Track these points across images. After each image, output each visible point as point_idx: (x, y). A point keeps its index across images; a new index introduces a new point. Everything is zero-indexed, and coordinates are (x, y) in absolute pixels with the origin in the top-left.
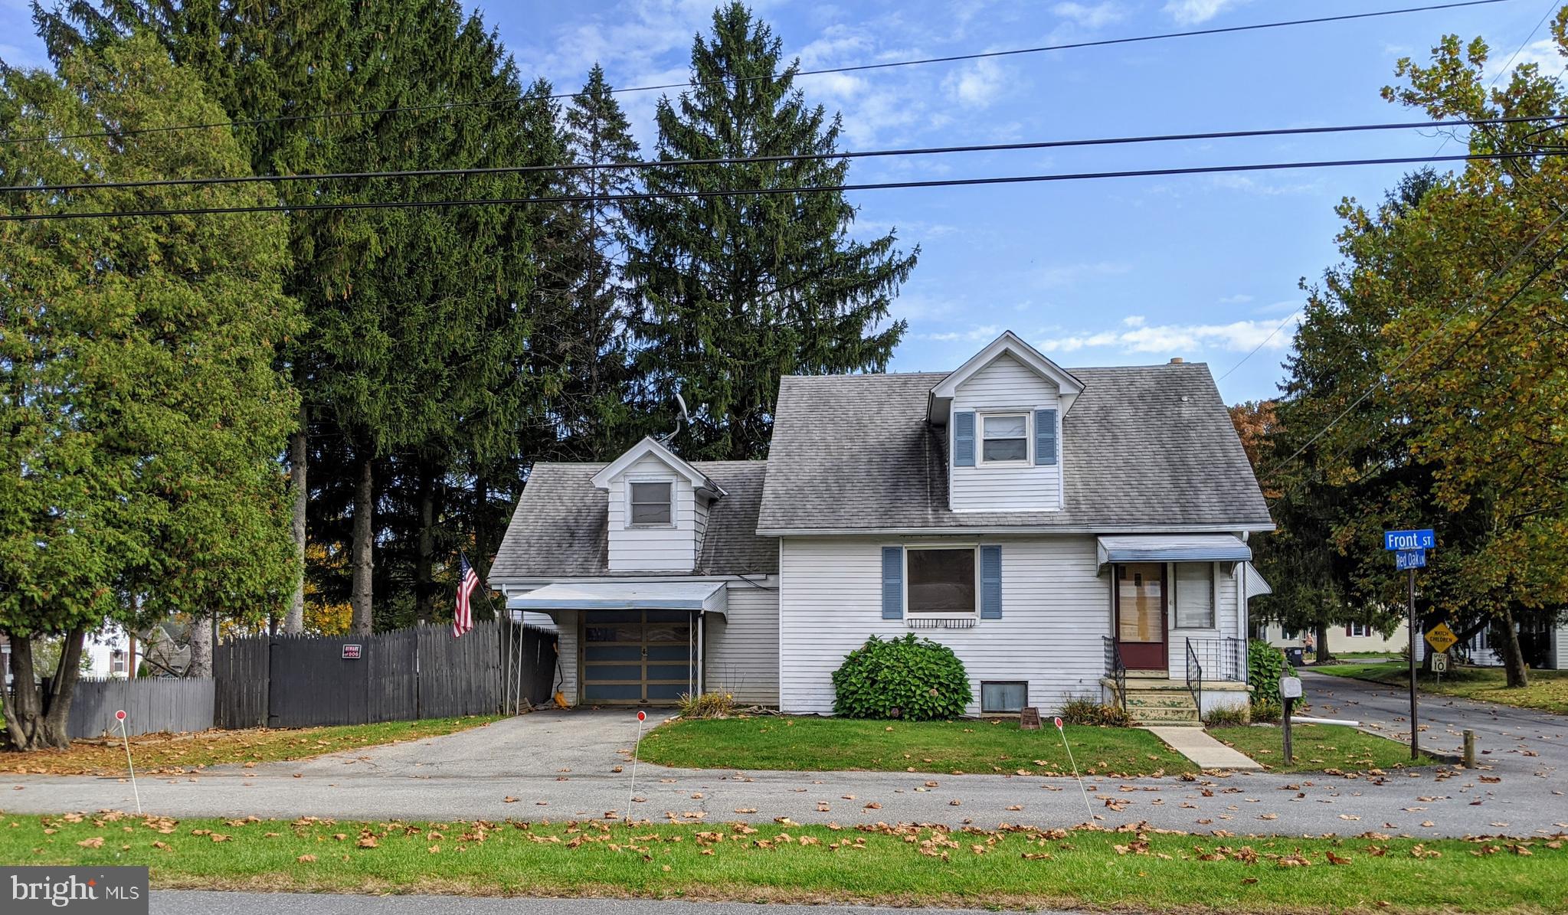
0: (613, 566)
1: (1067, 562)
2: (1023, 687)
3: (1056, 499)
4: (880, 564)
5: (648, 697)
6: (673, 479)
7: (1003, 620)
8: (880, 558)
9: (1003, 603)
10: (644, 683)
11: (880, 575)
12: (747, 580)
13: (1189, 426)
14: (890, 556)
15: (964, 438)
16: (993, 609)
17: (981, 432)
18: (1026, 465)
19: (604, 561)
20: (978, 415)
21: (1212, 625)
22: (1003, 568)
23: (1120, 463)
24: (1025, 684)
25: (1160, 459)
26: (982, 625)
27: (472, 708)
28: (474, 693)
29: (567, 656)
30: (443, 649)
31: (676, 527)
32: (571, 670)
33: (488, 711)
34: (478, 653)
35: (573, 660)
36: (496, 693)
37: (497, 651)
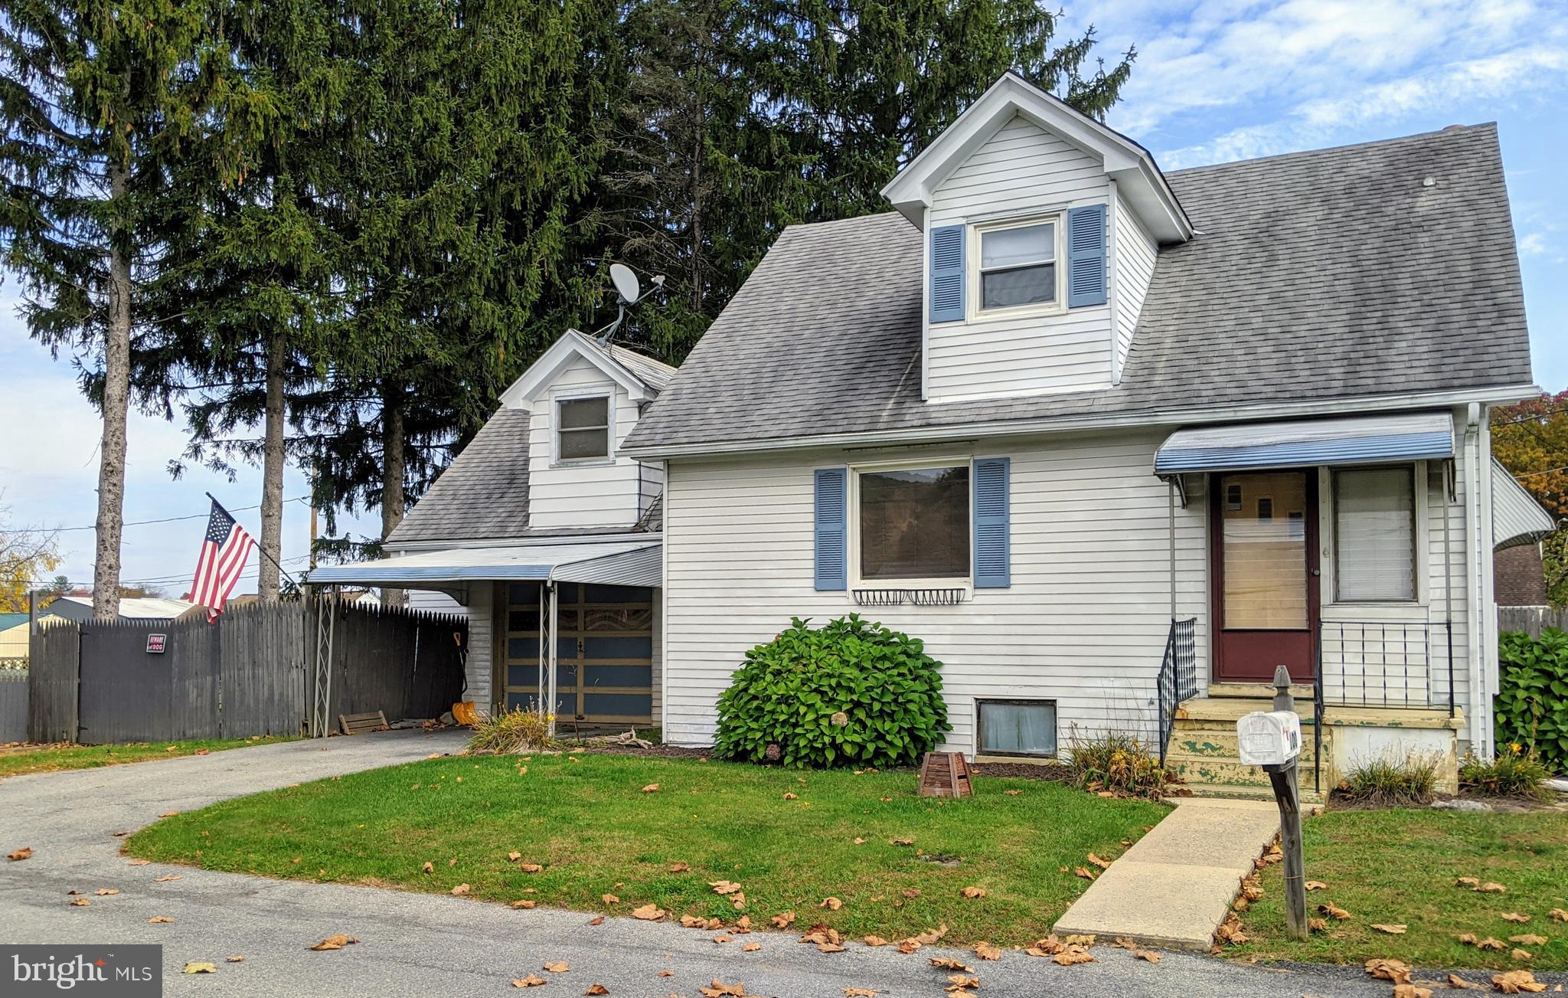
0: (536, 522)
1: (1126, 482)
2: (1050, 710)
3: (1107, 367)
4: (811, 499)
5: (587, 713)
6: (609, 393)
7: (1013, 590)
8: (811, 489)
9: (1013, 559)
10: (580, 690)
11: (811, 517)
13: (1424, 224)
14: (828, 485)
15: (945, 273)
16: (997, 575)
17: (975, 259)
18: (1054, 311)
19: (525, 517)
20: (970, 229)
21: (1415, 597)
22: (1013, 499)
23: (1262, 299)
24: (1051, 704)
25: (1343, 288)
26: (977, 600)
27: (274, 724)
28: (276, 702)
29: (479, 651)
30: (246, 640)
31: (614, 463)
32: (484, 672)
33: (291, 730)
34: (281, 647)
35: (485, 657)
36: (299, 704)
37: (301, 644)
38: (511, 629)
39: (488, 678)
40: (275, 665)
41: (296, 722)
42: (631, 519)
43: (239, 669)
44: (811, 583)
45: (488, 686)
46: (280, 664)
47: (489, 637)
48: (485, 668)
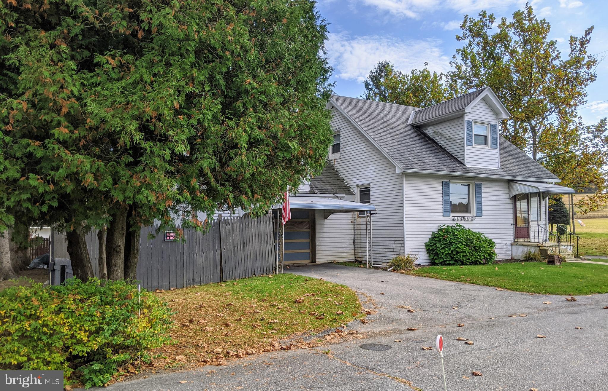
3: (497, 164)
4: (442, 190)
7: (483, 217)
8: (442, 187)
9: (483, 209)
11: (442, 195)
12: (338, 197)
14: (445, 186)
15: (469, 133)
16: (480, 212)
17: (474, 130)
18: (488, 148)
20: (473, 122)
21: (540, 220)
22: (483, 194)
27: (258, 270)
28: (258, 260)
33: (268, 272)
34: (261, 236)
36: (272, 261)
37: (272, 234)
40: (257, 244)
44: (442, 214)
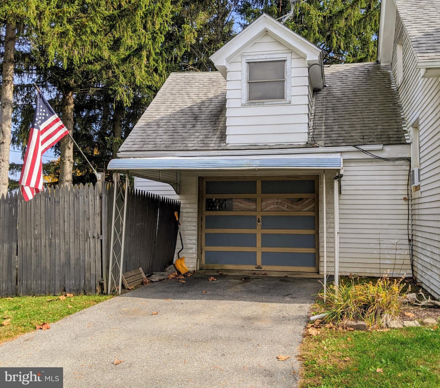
0: (231, 140)
5: (263, 264)
6: (288, 56)
10: (259, 250)
12: (364, 151)
19: (223, 137)
27: (70, 283)
28: (72, 266)
29: (188, 224)
30: (43, 216)
31: (290, 103)
32: (191, 237)
33: (87, 288)
34: (78, 221)
35: (193, 228)
36: (95, 268)
37: (98, 219)
38: (207, 210)
39: (195, 242)
40: (72, 236)
41: (93, 283)
42: (304, 139)
43: (36, 239)
45: (195, 247)
46: (76, 235)
47: (196, 215)
48: (192, 235)
